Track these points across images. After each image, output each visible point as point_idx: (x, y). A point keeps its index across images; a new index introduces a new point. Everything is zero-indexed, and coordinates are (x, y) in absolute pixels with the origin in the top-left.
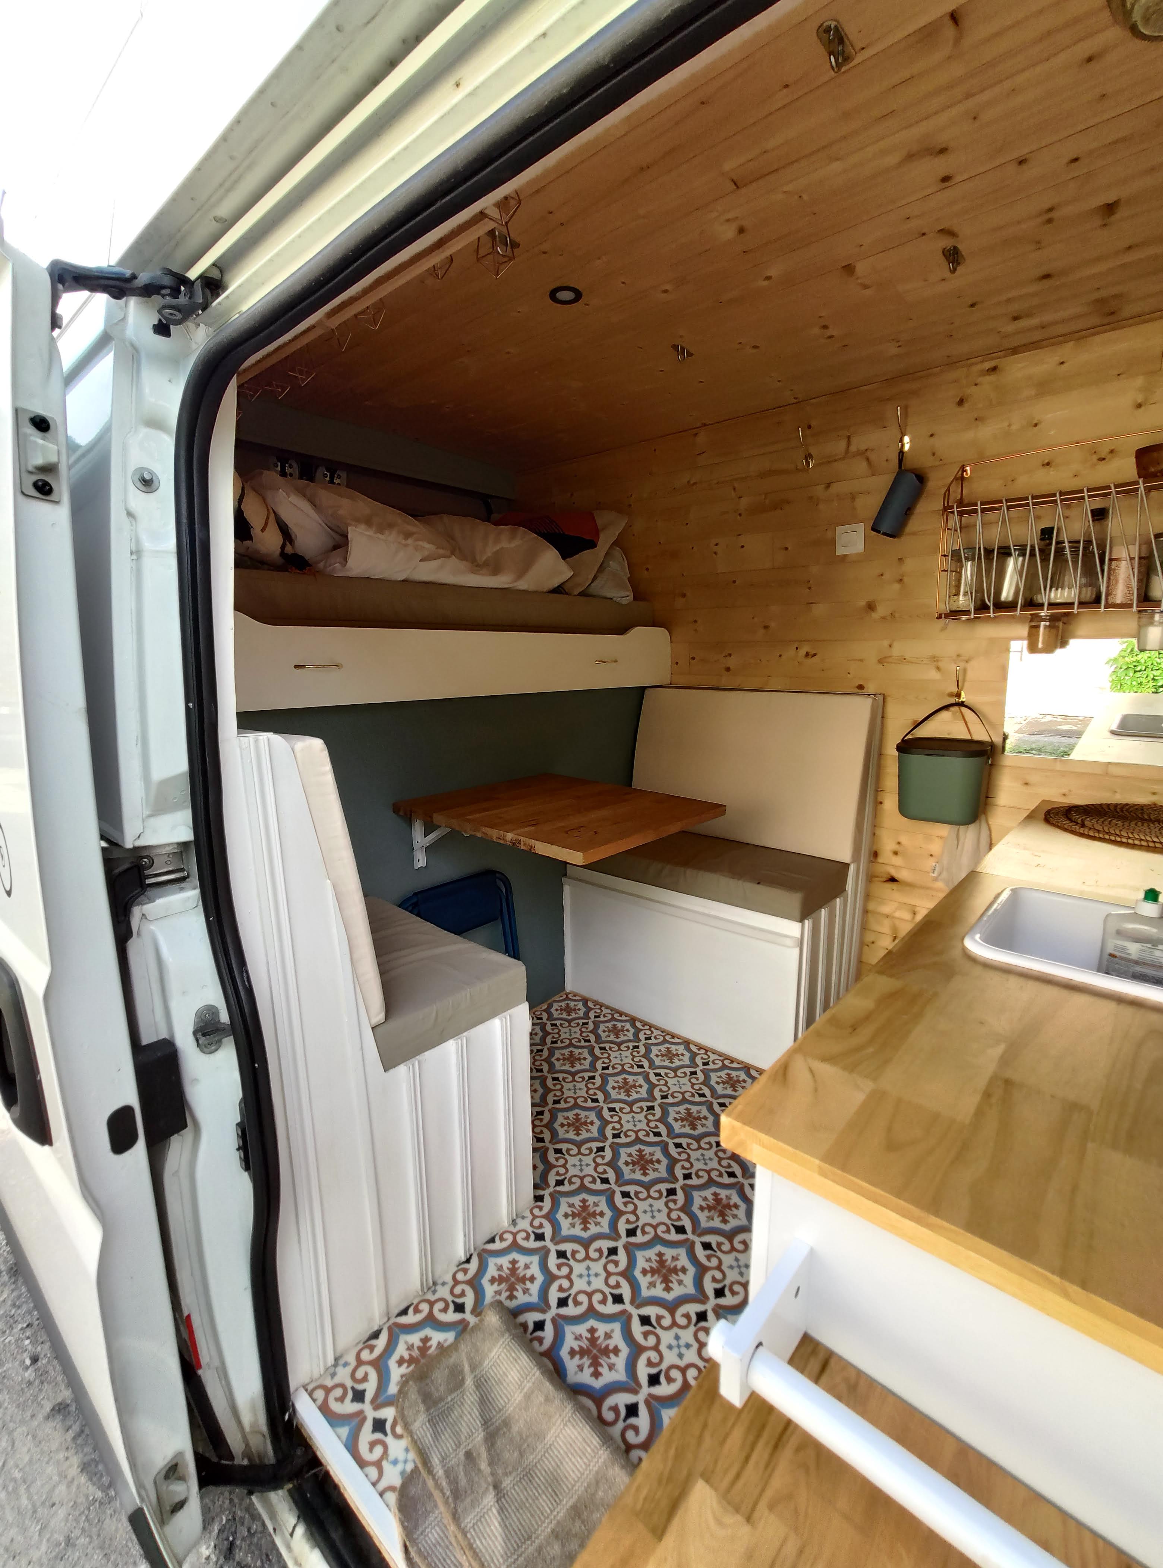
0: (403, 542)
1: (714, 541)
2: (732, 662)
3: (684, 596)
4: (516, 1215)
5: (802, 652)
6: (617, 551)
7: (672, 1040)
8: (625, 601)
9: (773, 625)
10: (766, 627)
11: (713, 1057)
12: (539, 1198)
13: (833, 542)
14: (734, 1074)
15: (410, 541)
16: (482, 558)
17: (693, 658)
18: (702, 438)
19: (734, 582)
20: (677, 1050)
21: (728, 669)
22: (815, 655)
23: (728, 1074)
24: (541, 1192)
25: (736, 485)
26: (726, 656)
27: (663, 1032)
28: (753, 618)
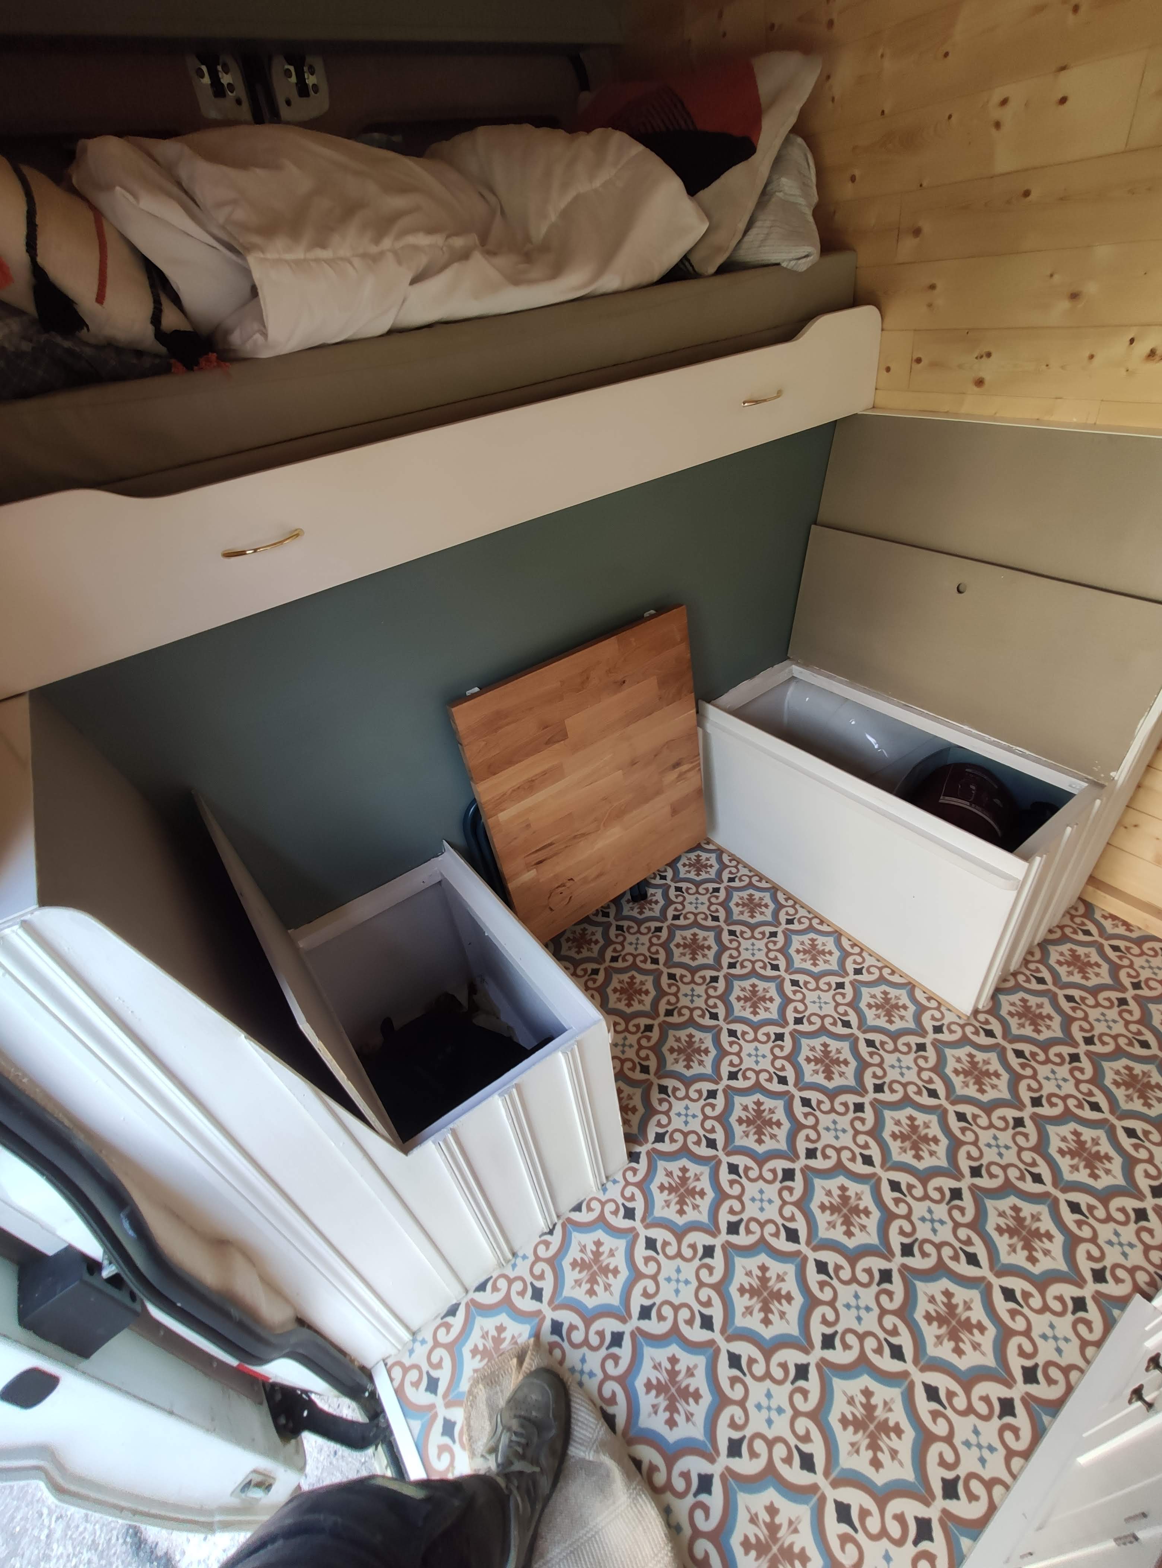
0: (374, 249)
1: (997, 95)
2: (987, 370)
3: (917, 232)
4: (607, 1178)
5: (1142, 348)
6: (799, 150)
7: (819, 927)
8: (803, 266)
9: (1091, 289)
10: (1074, 296)
11: (870, 961)
12: (633, 1157)
14: (893, 992)
15: (387, 243)
16: (540, 230)
17: (919, 361)
19: (1027, 194)
20: (824, 944)
21: (980, 382)
23: (885, 993)
24: (638, 1149)
26: (981, 357)
27: (809, 912)
28: (1052, 276)
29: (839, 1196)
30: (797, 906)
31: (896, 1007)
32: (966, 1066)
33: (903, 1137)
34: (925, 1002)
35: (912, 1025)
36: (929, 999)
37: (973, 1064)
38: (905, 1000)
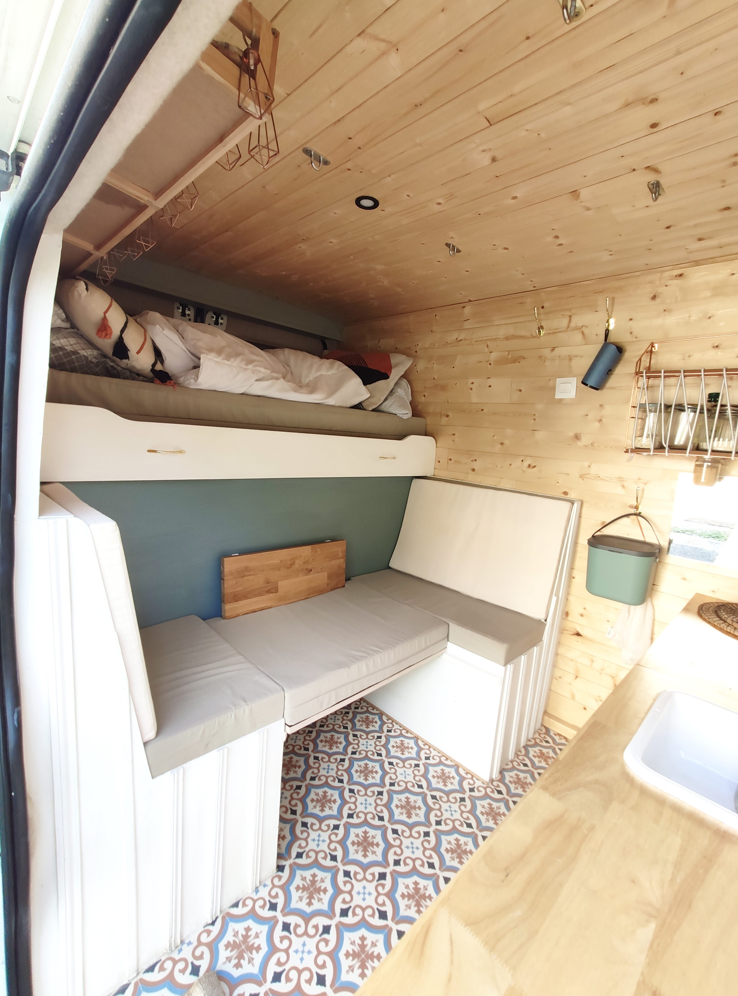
0: (245, 367)
1: (471, 381)
2: (476, 465)
3: (448, 416)
4: (260, 882)
5: (526, 464)
6: (404, 382)
7: (406, 735)
8: (405, 417)
9: (507, 442)
10: (502, 444)
11: (434, 753)
12: (280, 868)
13: (554, 389)
14: (447, 770)
15: (250, 366)
16: (305, 381)
17: (450, 460)
18: (468, 310)
19: (483, 410)
20: (408, 743)
21: (473, 470)
22: (534, 467)
23: (442, 770)
24: (283, 863)
25: (488, 343)
26: (473, 461)
27: (400, 727)
28: (494, 436)
29: (414, 888)
30: (394, 723)
31: (449, 777)
32: (488, 810)
33: (453, 851)
34: (464, 775)
35: (457, 787)
36: (467, 773)
37: (491, 809)
38: (453, 773)
